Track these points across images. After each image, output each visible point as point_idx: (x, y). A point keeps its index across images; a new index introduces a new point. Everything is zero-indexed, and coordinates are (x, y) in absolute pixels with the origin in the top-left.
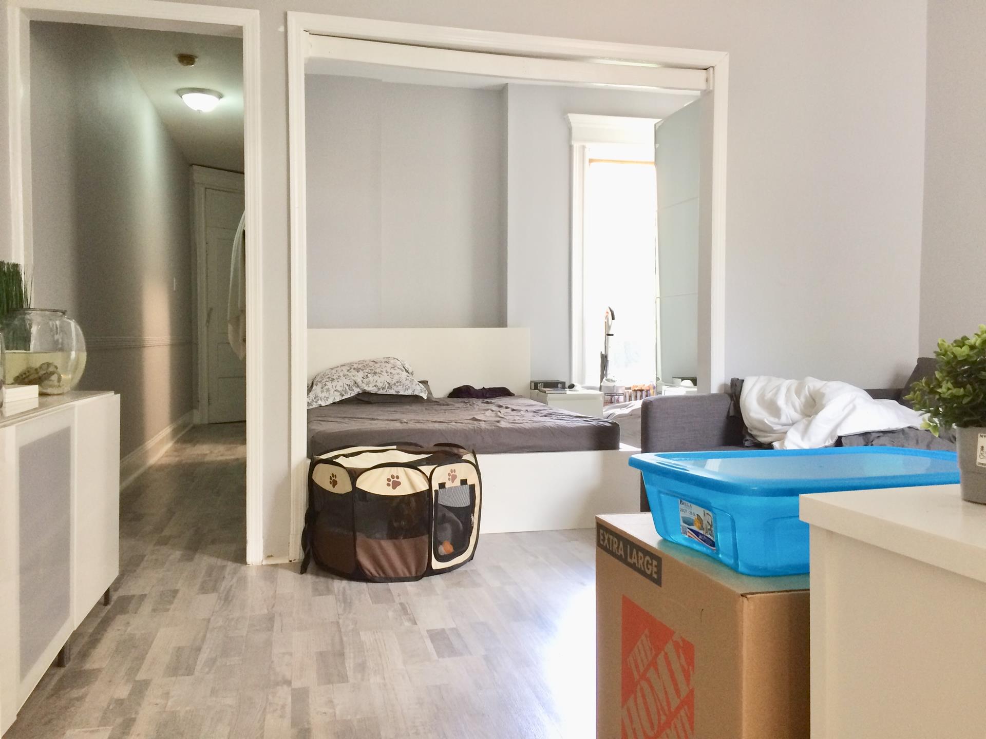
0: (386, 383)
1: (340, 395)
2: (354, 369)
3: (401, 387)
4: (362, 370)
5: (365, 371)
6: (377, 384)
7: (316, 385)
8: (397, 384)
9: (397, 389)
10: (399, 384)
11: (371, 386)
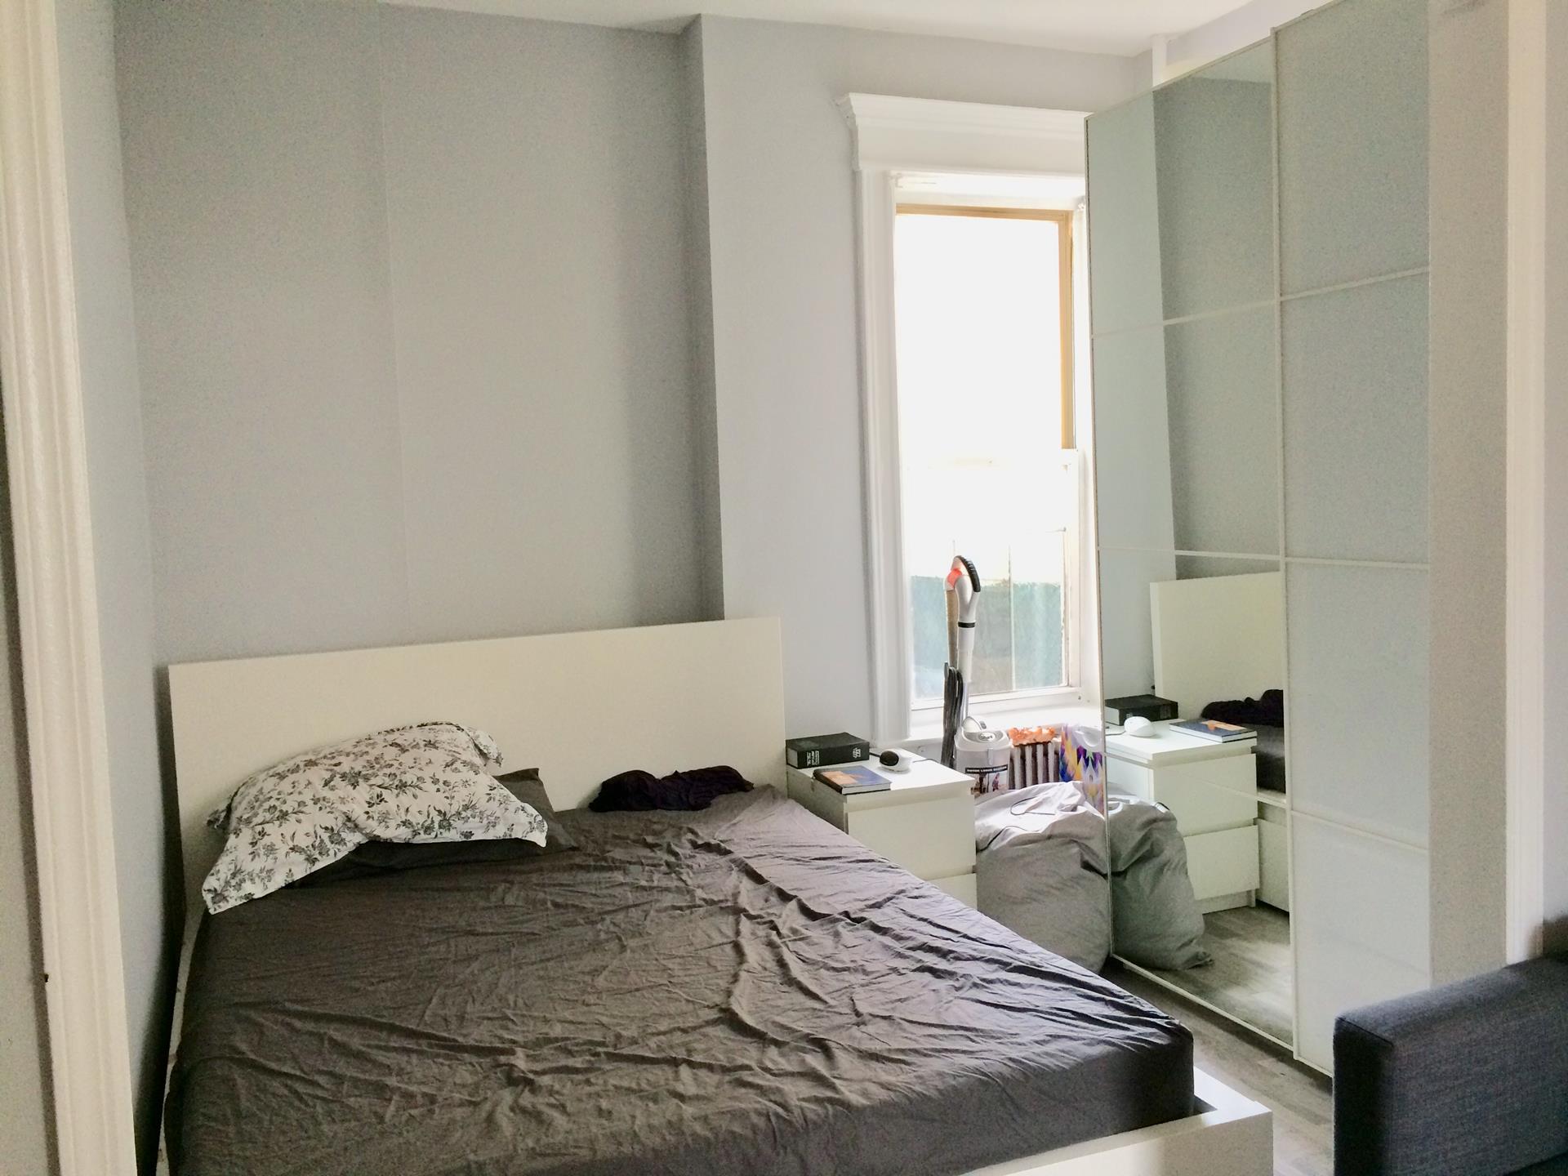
0: (434, 814)
1: (307, 859)
2: (344, 776)
3: (477, 819)
4: (367, 779)
5: (373, 781)
6: (409, 817)
7: (237, 833)
8: (464, 814)
9: (466, 828)
10: (469, 813)
11: (392, 824)
